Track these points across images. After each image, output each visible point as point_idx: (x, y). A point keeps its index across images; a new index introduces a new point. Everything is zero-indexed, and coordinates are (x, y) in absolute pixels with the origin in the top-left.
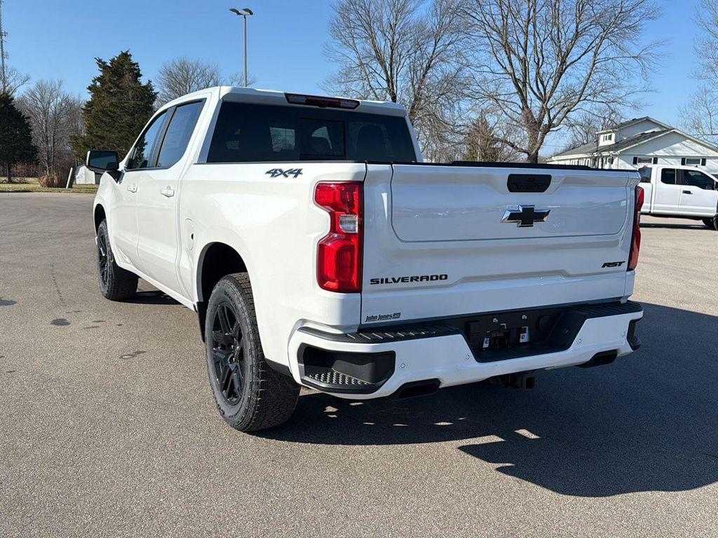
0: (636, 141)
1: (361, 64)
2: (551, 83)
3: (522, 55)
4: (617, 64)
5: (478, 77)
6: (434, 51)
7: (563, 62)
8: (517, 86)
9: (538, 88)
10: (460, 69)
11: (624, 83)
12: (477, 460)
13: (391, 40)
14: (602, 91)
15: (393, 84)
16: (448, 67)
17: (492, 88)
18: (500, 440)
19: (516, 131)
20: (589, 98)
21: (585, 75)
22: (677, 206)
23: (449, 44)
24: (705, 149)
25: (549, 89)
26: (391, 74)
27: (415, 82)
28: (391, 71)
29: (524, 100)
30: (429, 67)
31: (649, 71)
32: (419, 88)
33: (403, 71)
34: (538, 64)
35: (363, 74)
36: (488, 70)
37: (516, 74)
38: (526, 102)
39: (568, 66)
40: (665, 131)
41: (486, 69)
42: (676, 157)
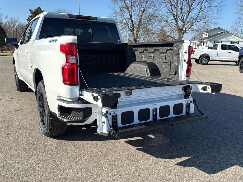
0: (215, 36)
1: (121, 10)
2: (186, 16)
3: (176, 6)
4: (208, 9)
5: (161, 14)
6: (146, 5)
7: (190, 8)
8: (174, 17)
9: (181, 17)
10: (155, 12)
11: (211, 16)
12: (131, 146)
13: (131, 1)
14: (203, 18)
15: (132, 17)
16: (151, 10)
17: (165, 17)
18: (141, 138)
19: (173, 32)
20: (199, 21)
21: (198, 13)
22: (226, 58)
23: (151, 3)
24: (239, 38)
25: (185, 18)
26: (131, 13)
27: (139, 16)
28: (131, 12)
29: (177, 22)
30: (144, 11)
31: (220, 11)
32: (141, 18)
33: (136, 12)
34: (181, 9)
35: (122, 13)
36: (164, 11)
37: (174, 13)
38: (177, 23)
39: (192, 10)
40: (225, 32)
41: (163, 11)
42: (229, 41)
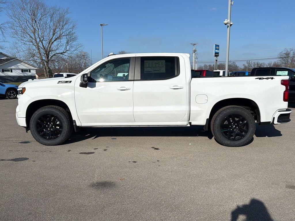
24: (29, 66)
42: (19, 69)
